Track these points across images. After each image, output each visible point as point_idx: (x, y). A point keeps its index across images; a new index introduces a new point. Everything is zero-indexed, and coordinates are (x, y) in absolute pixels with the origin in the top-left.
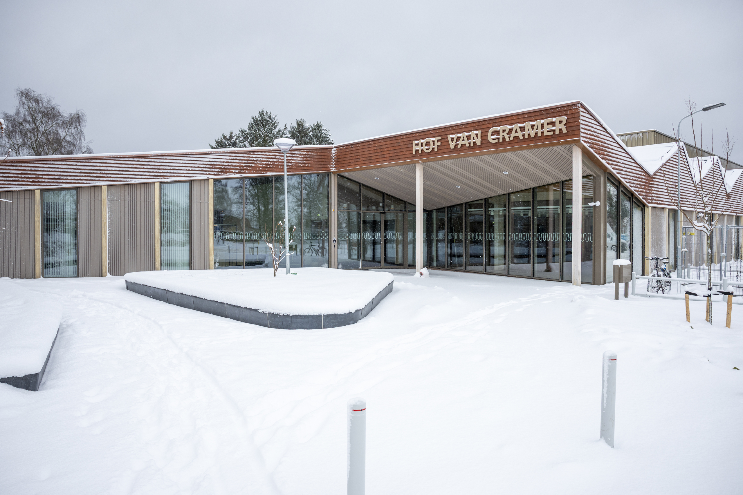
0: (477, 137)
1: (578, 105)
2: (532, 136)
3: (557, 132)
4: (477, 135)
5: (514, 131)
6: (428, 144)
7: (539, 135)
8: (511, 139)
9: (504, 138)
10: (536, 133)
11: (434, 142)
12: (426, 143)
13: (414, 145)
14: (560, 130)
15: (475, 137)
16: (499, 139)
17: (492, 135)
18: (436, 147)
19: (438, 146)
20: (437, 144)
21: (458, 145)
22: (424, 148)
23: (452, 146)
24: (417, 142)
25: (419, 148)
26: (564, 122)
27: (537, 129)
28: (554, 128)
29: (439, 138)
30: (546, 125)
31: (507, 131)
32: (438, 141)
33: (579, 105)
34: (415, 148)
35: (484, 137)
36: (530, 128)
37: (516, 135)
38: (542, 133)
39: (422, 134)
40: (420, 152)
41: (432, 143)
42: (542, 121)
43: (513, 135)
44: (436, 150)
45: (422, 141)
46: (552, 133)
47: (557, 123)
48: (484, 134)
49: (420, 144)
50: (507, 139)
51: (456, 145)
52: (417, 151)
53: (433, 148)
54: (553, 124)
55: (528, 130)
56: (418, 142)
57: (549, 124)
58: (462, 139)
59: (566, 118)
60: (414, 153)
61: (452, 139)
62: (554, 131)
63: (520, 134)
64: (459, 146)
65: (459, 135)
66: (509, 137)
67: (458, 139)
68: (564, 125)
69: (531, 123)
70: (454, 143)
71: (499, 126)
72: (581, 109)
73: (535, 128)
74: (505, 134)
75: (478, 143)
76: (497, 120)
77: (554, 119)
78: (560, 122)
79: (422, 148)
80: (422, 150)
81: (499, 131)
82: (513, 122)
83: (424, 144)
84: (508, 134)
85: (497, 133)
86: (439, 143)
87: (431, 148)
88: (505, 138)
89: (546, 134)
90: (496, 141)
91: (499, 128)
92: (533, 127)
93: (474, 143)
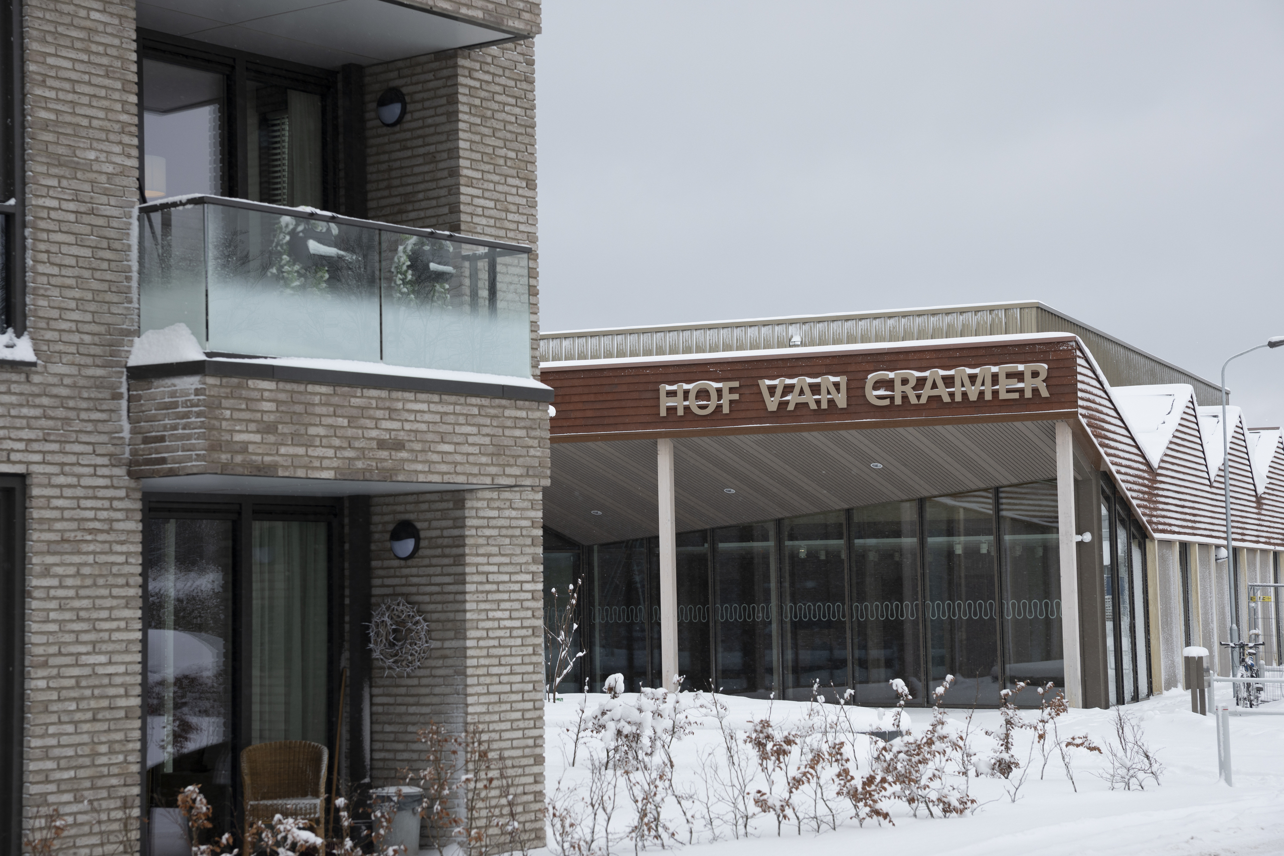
0: (838, 390)
1: (1071, 344)
2: (973, 397)
3: (1028, 394)
4: (837, 385)
5: (929, 384)
6: (703, 394)
7: (988, 396)
8: (923, 400)
9: (905, 397)
10: (982, 393)
11: (719, 391)
12: (698, 392)
13: (663, 395)
14: (1035, 391)
15: (833, 389)
16: (892, 398)
17: (875, 388)
18: (725, 402)
19: (731, 402)
20: (727, 397)
21: (787, 402)
22: (692, 403)
23: (772, 404)
24: (669, 388)
25: (678, 403)
26: (1043, 375)
27: (983, 384)
28: (1021, 385)
29: (736, 384)
30: (1002, 378)
31: (913, 383)
32: (732, 390)
33: (1074, 344)
34: (666, 403)
35: (856, 391)
36: (967, 381)
37: (935, 392)
38: (995, 393)
39: (683, 370)
40: (680, 412)
41: (714, 395)
42: (995, 369)
43: (926, 392)
44: (726, 410)
45: (686, 386)
46: (1016, 396)
47: (1028, 376)
48: (854, 384)
49: (680, 395)
50: (913, 400)
51: (783, 405)
52: (671, 410)
53: (719, 407)
54: (1020, 376)
55: (963, 386)
56: (674, 387)
57: (1009, 376)
58: (797, 390)
59: (1046, 366)
60: (663, 413)
61: (772, 390)
62: (1021, 391)
63: (943, 392)
64: (791, 407)
65: (788, 381)
66: (919, 397)
67: (788, 389)
68: (1044, 381)
69: (969, 371)
70: (776, 399)
71: (891, 370)
72: (1078, 353)
73: (979, 381)
74: (908, 389)
75: (841, 400)
76: (886, 358)
77: (1021, 367)
78: (1035, 374)
79: (686, 403)
80: (687, 408)
81: (892, 381)
82: (924, 364)
83: (692, 396)
84: (914, 388)
85: (889, 384)
86: (736, 397)
87: (713, 404)
88: (907, 397)
89: (1003, 395)
90: (887, 402)
91: (891, 375)
92: (973, 378)
93: (831, 402)
